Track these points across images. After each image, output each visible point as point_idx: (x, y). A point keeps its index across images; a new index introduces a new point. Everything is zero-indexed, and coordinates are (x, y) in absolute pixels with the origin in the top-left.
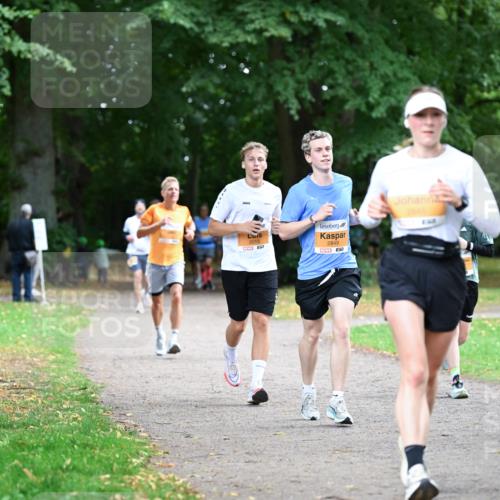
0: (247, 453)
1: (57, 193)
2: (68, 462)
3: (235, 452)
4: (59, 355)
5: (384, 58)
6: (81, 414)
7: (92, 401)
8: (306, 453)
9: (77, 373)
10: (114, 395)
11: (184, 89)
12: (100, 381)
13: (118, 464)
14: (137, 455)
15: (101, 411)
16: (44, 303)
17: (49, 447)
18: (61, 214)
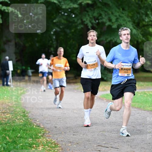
0: (74, 132)
1: (15, 53)
2: (19, 135)
3: (70, 132)
4: (16, 103)
5: (116, 11)
6: (23, 120)
7: (26, 116)
8: (91, 132)
9: (22, 108)
10: (33, 115)
11: (54, 21)
12: (29, 110)
13: (34, 136)
14: (40, 133)
15: (29, 119)
16: (12, 86)
17: (13, 130)
18: (17, 60)
